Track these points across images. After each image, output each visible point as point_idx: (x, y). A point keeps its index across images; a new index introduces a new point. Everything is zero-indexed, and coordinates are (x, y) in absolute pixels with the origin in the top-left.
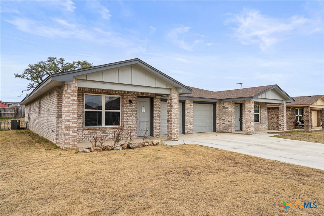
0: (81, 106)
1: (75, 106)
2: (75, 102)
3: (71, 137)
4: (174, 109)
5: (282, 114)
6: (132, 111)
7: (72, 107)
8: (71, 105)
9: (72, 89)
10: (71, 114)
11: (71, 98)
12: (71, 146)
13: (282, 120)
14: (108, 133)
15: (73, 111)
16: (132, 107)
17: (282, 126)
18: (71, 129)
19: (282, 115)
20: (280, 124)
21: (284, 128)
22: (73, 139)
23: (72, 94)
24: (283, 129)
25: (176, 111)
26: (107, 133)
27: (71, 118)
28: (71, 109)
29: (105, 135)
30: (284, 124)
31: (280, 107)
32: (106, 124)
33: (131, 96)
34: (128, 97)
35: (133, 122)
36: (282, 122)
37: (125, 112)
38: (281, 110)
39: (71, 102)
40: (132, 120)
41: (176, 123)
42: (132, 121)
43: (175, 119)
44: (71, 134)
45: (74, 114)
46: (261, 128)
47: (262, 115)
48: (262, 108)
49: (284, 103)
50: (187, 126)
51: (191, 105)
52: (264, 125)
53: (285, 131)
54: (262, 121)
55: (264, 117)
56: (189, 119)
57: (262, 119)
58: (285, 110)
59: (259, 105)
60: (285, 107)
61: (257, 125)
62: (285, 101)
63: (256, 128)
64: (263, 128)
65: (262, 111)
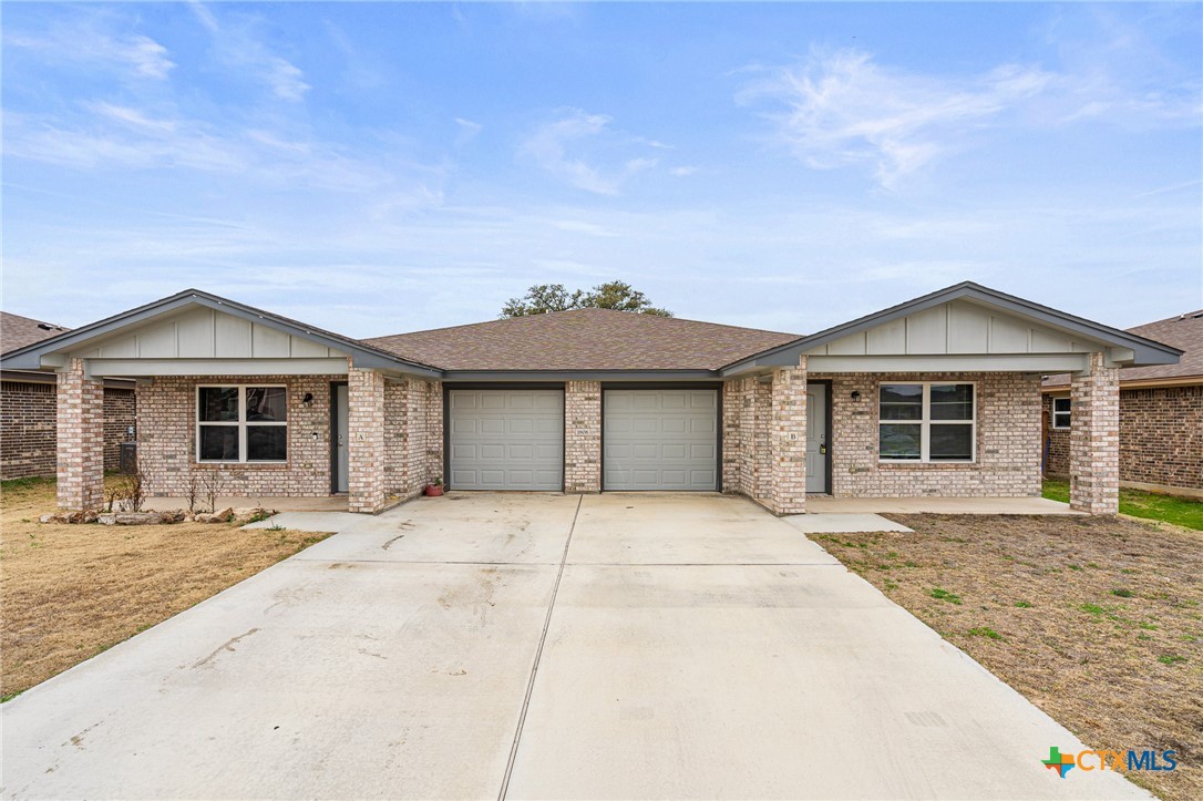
0: (185, 415)
1: (77, 418)
2: (76, 411)
3: (70, 485)
4: (356, 419)
5: (1085, 424)
6: (313, 423)
7: (72, 421)
8: (69, 416)
9: (71, 382)
10: (70, 435)
11: (70, 401)
12: (69, 504)
13: (1085, 454)
14: (251, 478)
15: (72, 430)
16: (315, 412)
17: (1084, 484)
18: (69, 469)
19: (1085, 432)
20: (1076, 473)
21: (1090, 495)
22: (73, 489)
23: (71, 392)
24: (1088, 500)
25: (362, 424)
26: (246, 478)
27: (69, 445)
28: (70, 425)
29: (242, 482)
30: (1090, 475)
31: (1077, 389)
32: (250, 457)
33: (312, 385)
34: (302, 387)
35: (319, 453)
36: (1082, 464)
37: (295, 428)
38: (1081, 404)
39: (69, 411)
40: (315, 449)
41: (362, 459)
42: (316, 451)
43: (361, 450)
44: (69, 479)
45: (75, 435)
46: (982, 486)
47: (994, 428)
48: (992, 395)
49: (1097, 365)
50: (574, 465)
51: (591, 395)
52: (1005, 473)
53: (1100, 510)
54: (989, 455)
55: (1008, 437)
56: (581, 445)
57: (991, 448)
58: (1106, 403)
59: (974, 383)
60: (1106, 388)
61: (945, 474)
62: (1103, 355)
63: (939, 487)
64: (993, 490)
65: (993, 408)
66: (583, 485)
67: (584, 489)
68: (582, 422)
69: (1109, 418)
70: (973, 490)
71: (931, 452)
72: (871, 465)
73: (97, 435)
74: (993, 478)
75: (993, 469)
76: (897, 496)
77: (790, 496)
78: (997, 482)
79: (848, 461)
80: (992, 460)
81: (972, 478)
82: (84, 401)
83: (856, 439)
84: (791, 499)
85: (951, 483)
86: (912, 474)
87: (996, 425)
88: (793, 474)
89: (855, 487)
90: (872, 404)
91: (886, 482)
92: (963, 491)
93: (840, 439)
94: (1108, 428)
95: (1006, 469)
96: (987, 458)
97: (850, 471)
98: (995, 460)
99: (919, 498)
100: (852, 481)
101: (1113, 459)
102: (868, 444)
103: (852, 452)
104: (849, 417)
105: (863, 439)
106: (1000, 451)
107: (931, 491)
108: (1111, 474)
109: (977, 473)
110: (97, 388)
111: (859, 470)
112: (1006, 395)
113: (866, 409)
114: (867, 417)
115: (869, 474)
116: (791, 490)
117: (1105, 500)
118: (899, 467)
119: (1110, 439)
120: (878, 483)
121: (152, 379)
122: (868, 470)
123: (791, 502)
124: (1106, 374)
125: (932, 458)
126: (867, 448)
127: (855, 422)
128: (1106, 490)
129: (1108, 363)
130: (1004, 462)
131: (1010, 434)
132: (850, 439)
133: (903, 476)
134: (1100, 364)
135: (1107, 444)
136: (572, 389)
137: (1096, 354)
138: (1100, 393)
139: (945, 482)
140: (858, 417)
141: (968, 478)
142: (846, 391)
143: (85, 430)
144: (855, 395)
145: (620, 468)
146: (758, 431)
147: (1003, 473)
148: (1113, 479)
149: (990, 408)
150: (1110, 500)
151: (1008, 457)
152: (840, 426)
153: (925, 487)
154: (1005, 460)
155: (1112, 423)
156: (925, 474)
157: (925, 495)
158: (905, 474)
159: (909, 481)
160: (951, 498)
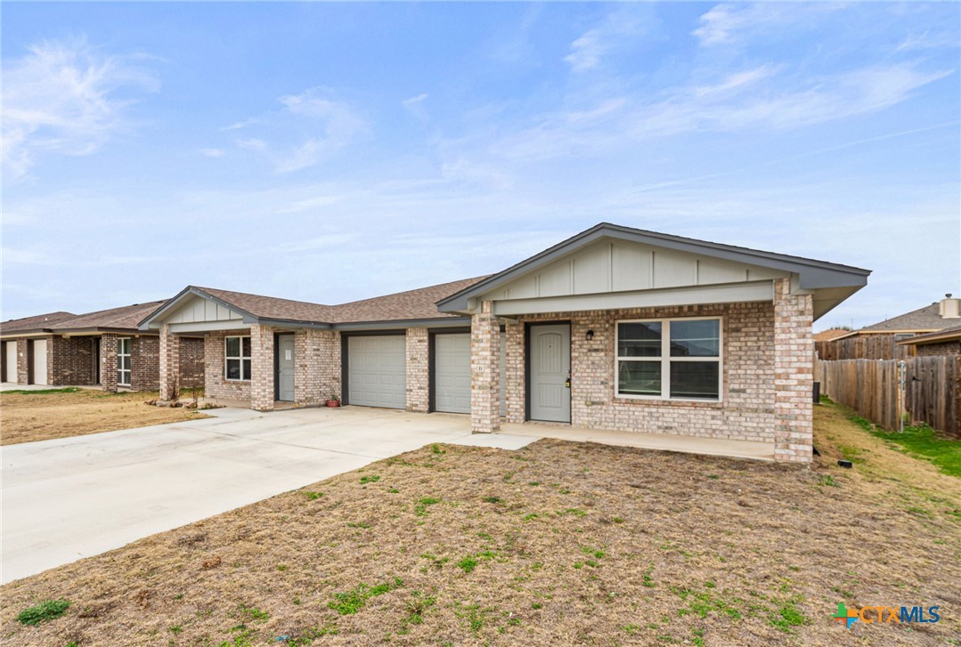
0: (220, 353)
7: (164, 355)
8: (163, 353)
9: (163, 336)
11: (163, 345)
14: (249, 390)
15: (164, 360)
18: (163, 379)
21: (775, 439)
23: (164, 341)
26: (247, 389)
29: (240, 392)
32: (245, 377)
44: (163, 385)
46: (725, 427)
47: (740, 365)
48: (737, 330)
49: (781, 294)
50: (411, 390)
51: (421, 338)
52: (754, 415)
53: (785, 459)
54: (734, 394)
55: (758, 375)
56: (416, 376)
57: (736, 387)
58: (794, 336)
59: (721, 318)
60: (794, 318)
61: (683, 412)
62: (789, 280)
63: (676, 425)
64: (739, 432)
65: (739, 344)
66: (416, 405)
67: (418, 409)
68: (415, 359)
69: (799, 353)
70: (714, 431)
71: (671, 390)
72: (605, 400)
73: (175, 363)
74: (739, 419)
75: (739, 409)
76: (631, 430)
77: (479, 417)
78: (744, 424)
79: (584, 395)
80: (738, 400)
81: (713, 417)
82: (168, 345)
83: (592, 375)
84: (480, 420)
85: (689, 422)
86: (646, 409)
87: (742, 362)
88: (481, 400)
89: (590, 419)
90: (607, 342)
91: (620, 417)
92: (702, 430)
93: (577, 374)
94: (798, 365)
95: (756, 411)
96: (731, 397)
97: (586, 404)
98: (742, 401)
99: (653, 434)
100: (588, 413)
101: (805, 400)
102: (602, 379)
103: (588, 387)
104: (585, 354)
105: (598, 375)
106: (748, 391)
107: (666, 428)
108: (801, 418)
109: (719, 413)
110: (175, 339)
111: (593, 403)
112: (756, 329)
113: (601, 347)
114: (602, 354)
115: (604, 407)
116: (480, 413)
117: (793, 446)
118: (632, 402)
119: (801, 377)
120: (612, 416)
121: (208, 332)
122: (603, 403)
123: (480, 422)
124: (794, 302)
125: (672, 395)
126: (602, 383)
127: (591, 358)
128: (794, 435)
129: (795, 289)
130: (753, 402)
131: (761, 372)
132: (586, 375)
133: (638, 412)
134: (785, 290)
135: (795, 382)
136: (410, 333)
137: (781, 281)
138: (785, 325)
139: (683, 421)
140: (594, 354)
141: (709, 418)
142: (582, 330)
143: (168, 360)
144: (591, 333)
145: (446, 394)
146: (509, 366)
147: (751, 415)
148: (804, 424)
149: (736, 344)
150: (801, 447)
151: (758, 397)
152: (577, 362)
153: (660, 424)
154: (755, 401)
155: (803, 359)
156: (660, 410)
157: (660, 431)
158: (640, 409)
159: (644, 417)
160: (688, 436)
